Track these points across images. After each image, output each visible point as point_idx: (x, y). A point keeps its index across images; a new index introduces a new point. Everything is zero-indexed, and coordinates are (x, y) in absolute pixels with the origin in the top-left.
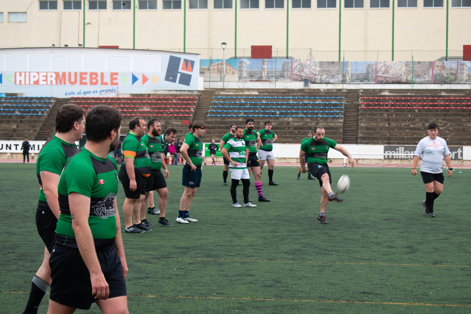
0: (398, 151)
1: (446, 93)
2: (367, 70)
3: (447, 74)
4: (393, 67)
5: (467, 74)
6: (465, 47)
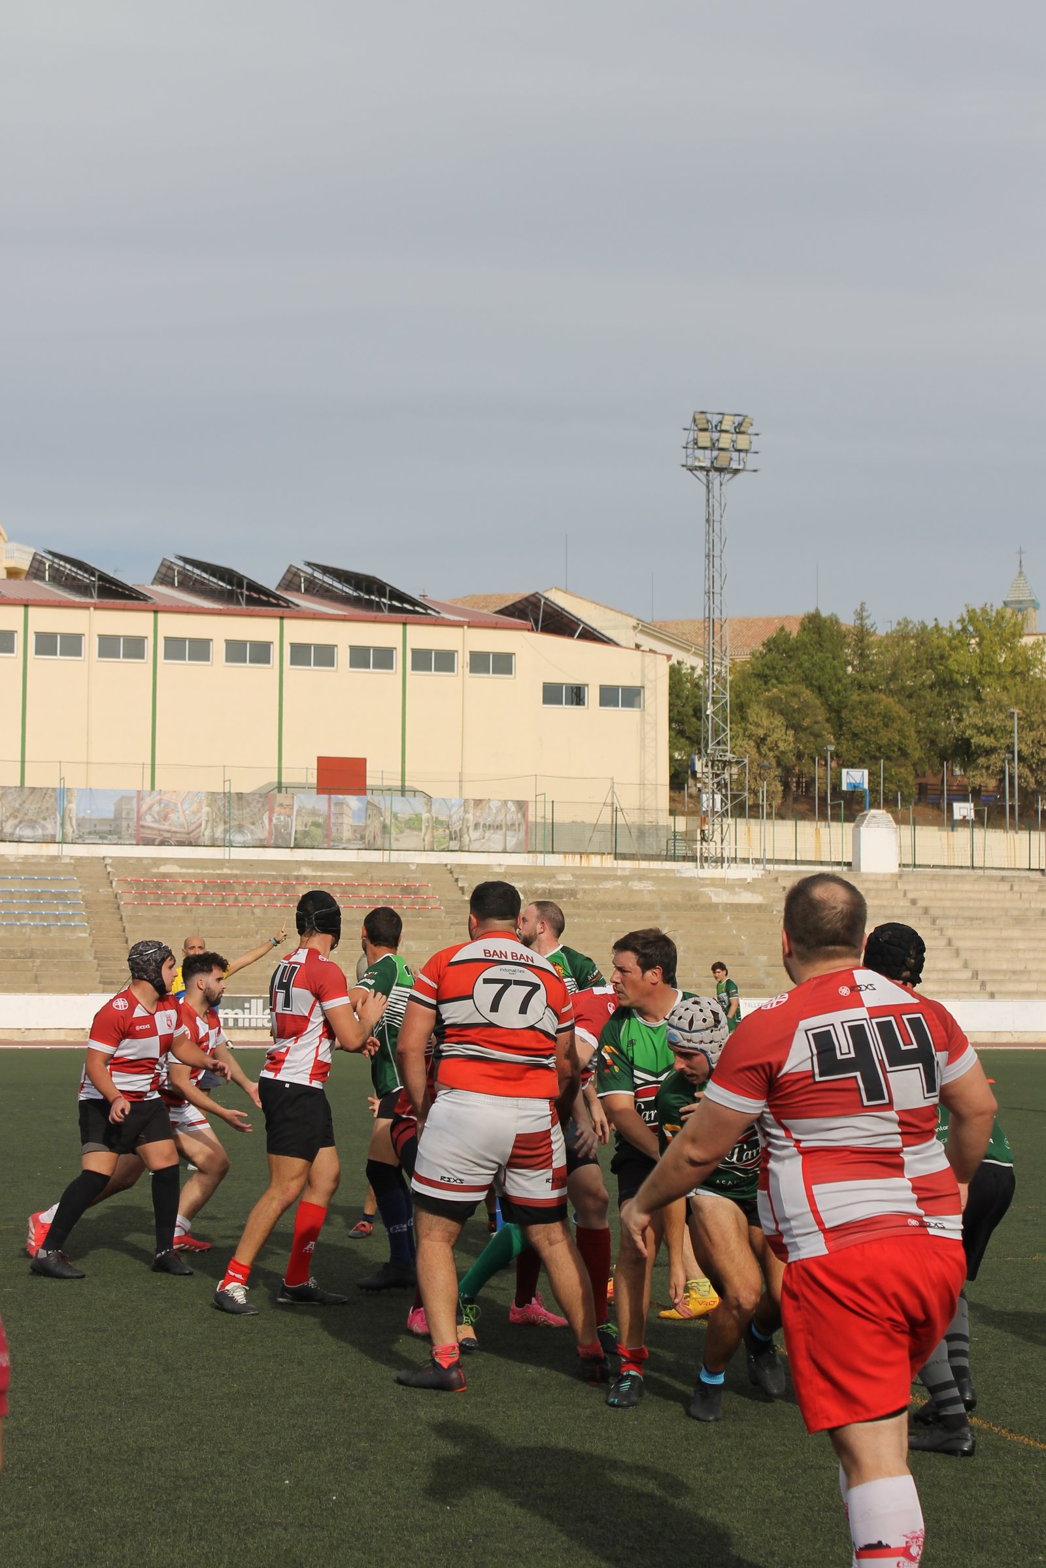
0: (250, 1009)
1: (313, 871)
2: (116, 810)
3: (306, 826)
4: (179, 805)
5: (351, 826)
6: (321, 760)
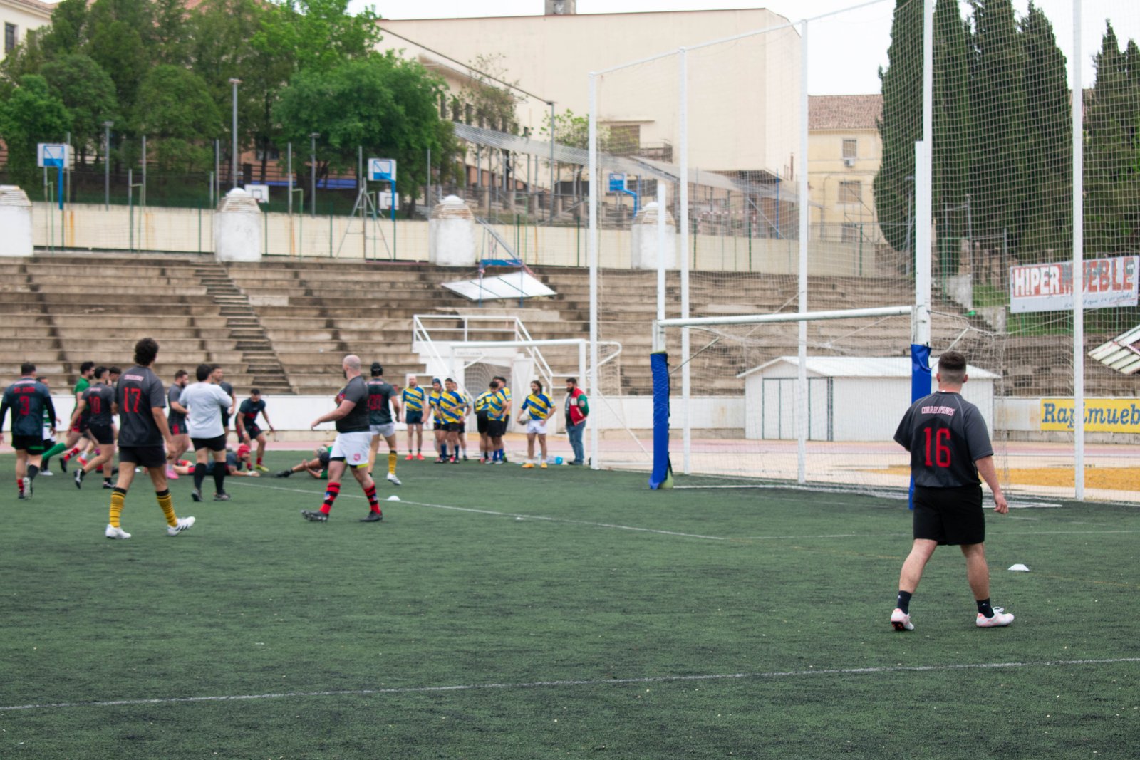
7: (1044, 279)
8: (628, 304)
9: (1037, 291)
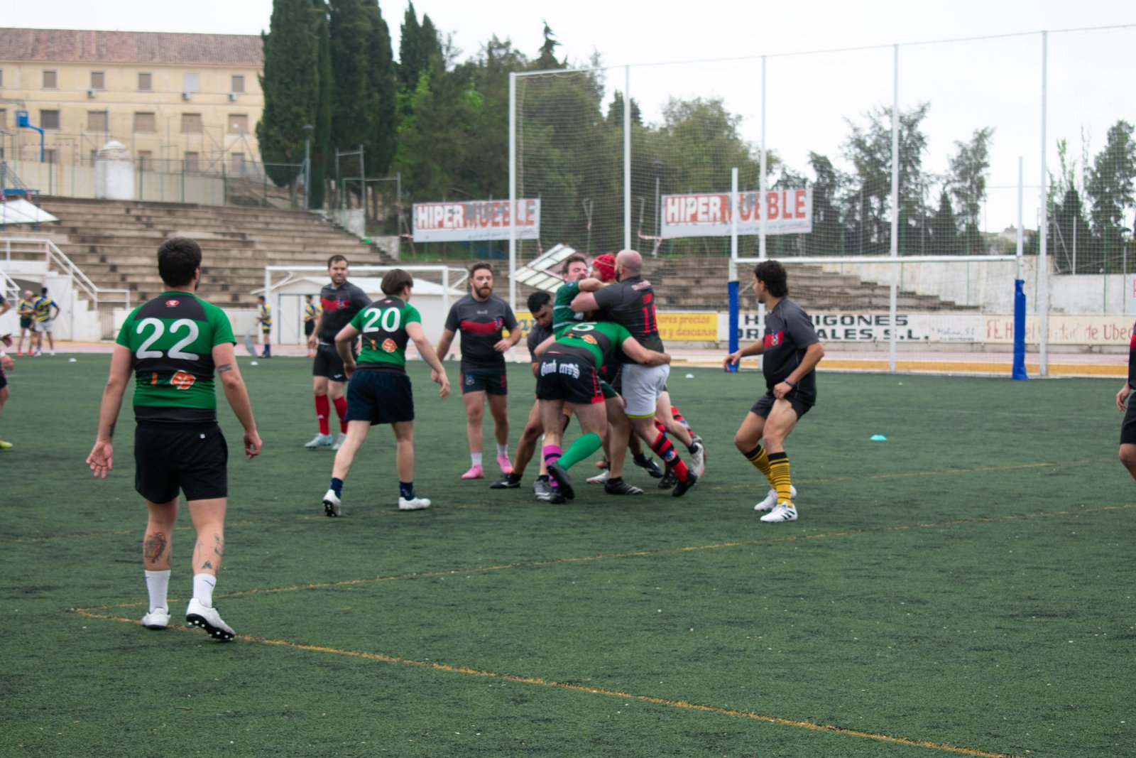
7: (448, 215)
8: (115, 229)
9: (441, 224)
